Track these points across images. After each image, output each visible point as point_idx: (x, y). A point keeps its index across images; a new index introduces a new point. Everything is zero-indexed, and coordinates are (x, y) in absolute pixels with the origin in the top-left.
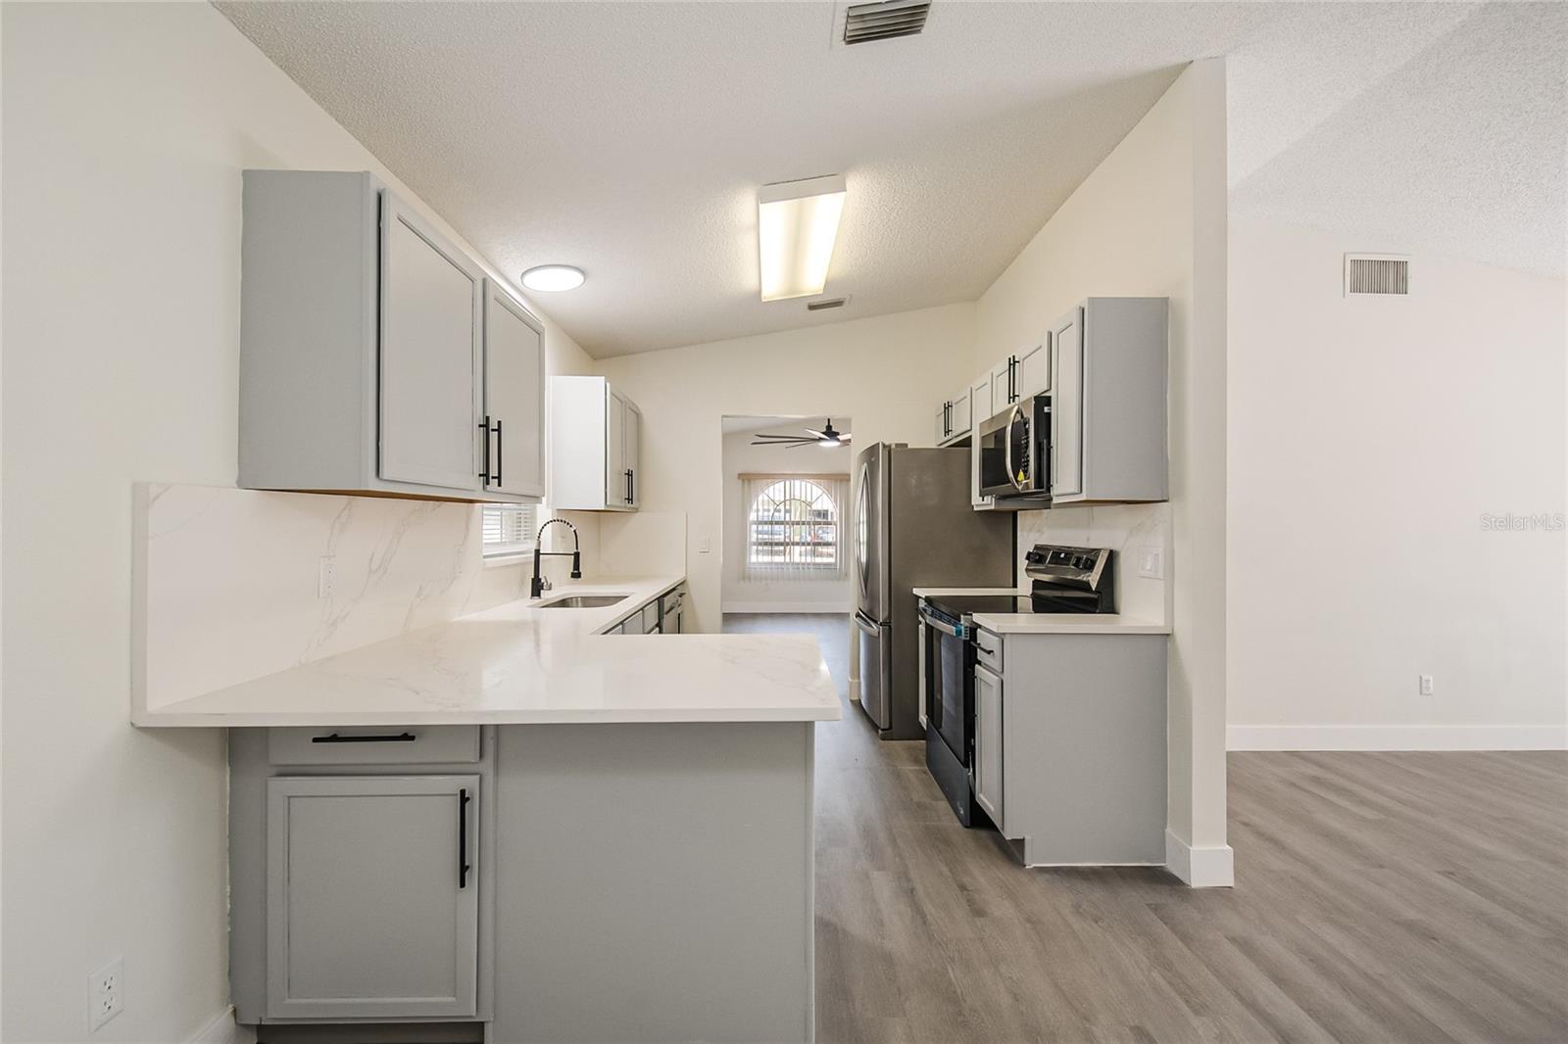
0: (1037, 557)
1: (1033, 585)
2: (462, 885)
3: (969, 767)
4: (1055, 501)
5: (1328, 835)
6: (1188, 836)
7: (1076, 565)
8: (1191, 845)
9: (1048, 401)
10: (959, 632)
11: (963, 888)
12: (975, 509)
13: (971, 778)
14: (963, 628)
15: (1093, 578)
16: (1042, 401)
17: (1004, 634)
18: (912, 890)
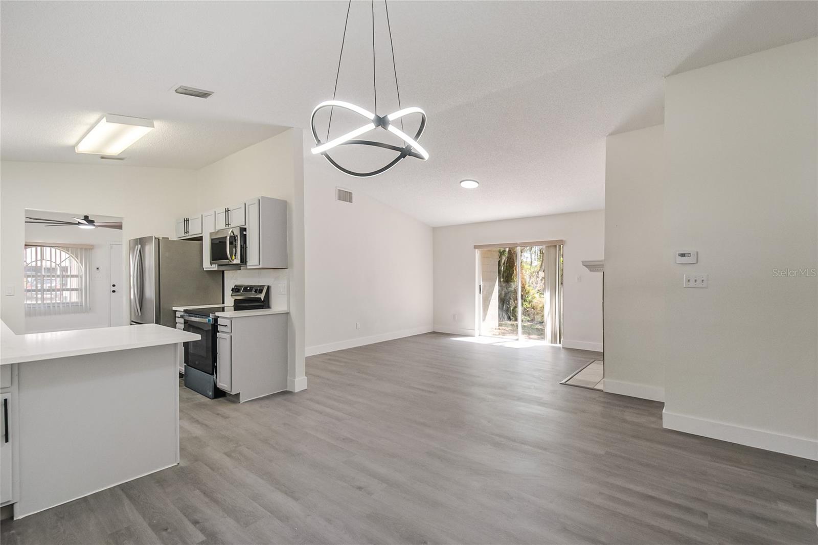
0: (236, 290)
1: (234, 302)
2: (7, 441)
3: (213, 374)
4: (248, 267)
5: (332, 371)
6: (294, 377)
7: (256, 291)
8: (295, 378)
9: (245, 230)
10: (209, 320)
11: (218, 414)
12: (205, 269)
13: (215, 379)
14: (211, 319)
15: (262, 296)
16: (243, 230)
17: (232, 318)
18: (197, 421)
